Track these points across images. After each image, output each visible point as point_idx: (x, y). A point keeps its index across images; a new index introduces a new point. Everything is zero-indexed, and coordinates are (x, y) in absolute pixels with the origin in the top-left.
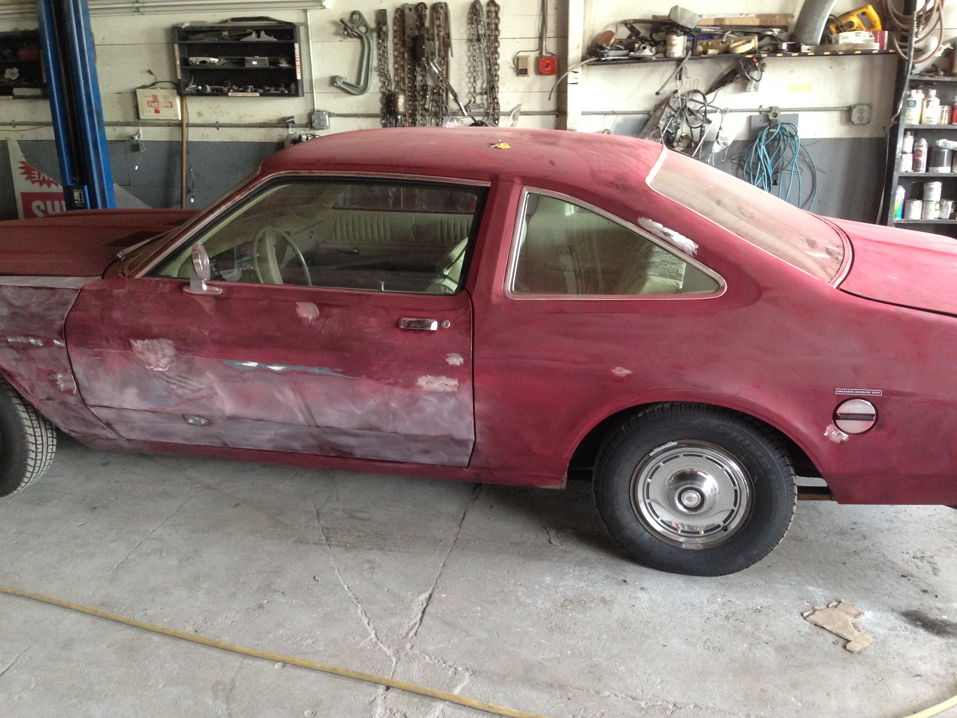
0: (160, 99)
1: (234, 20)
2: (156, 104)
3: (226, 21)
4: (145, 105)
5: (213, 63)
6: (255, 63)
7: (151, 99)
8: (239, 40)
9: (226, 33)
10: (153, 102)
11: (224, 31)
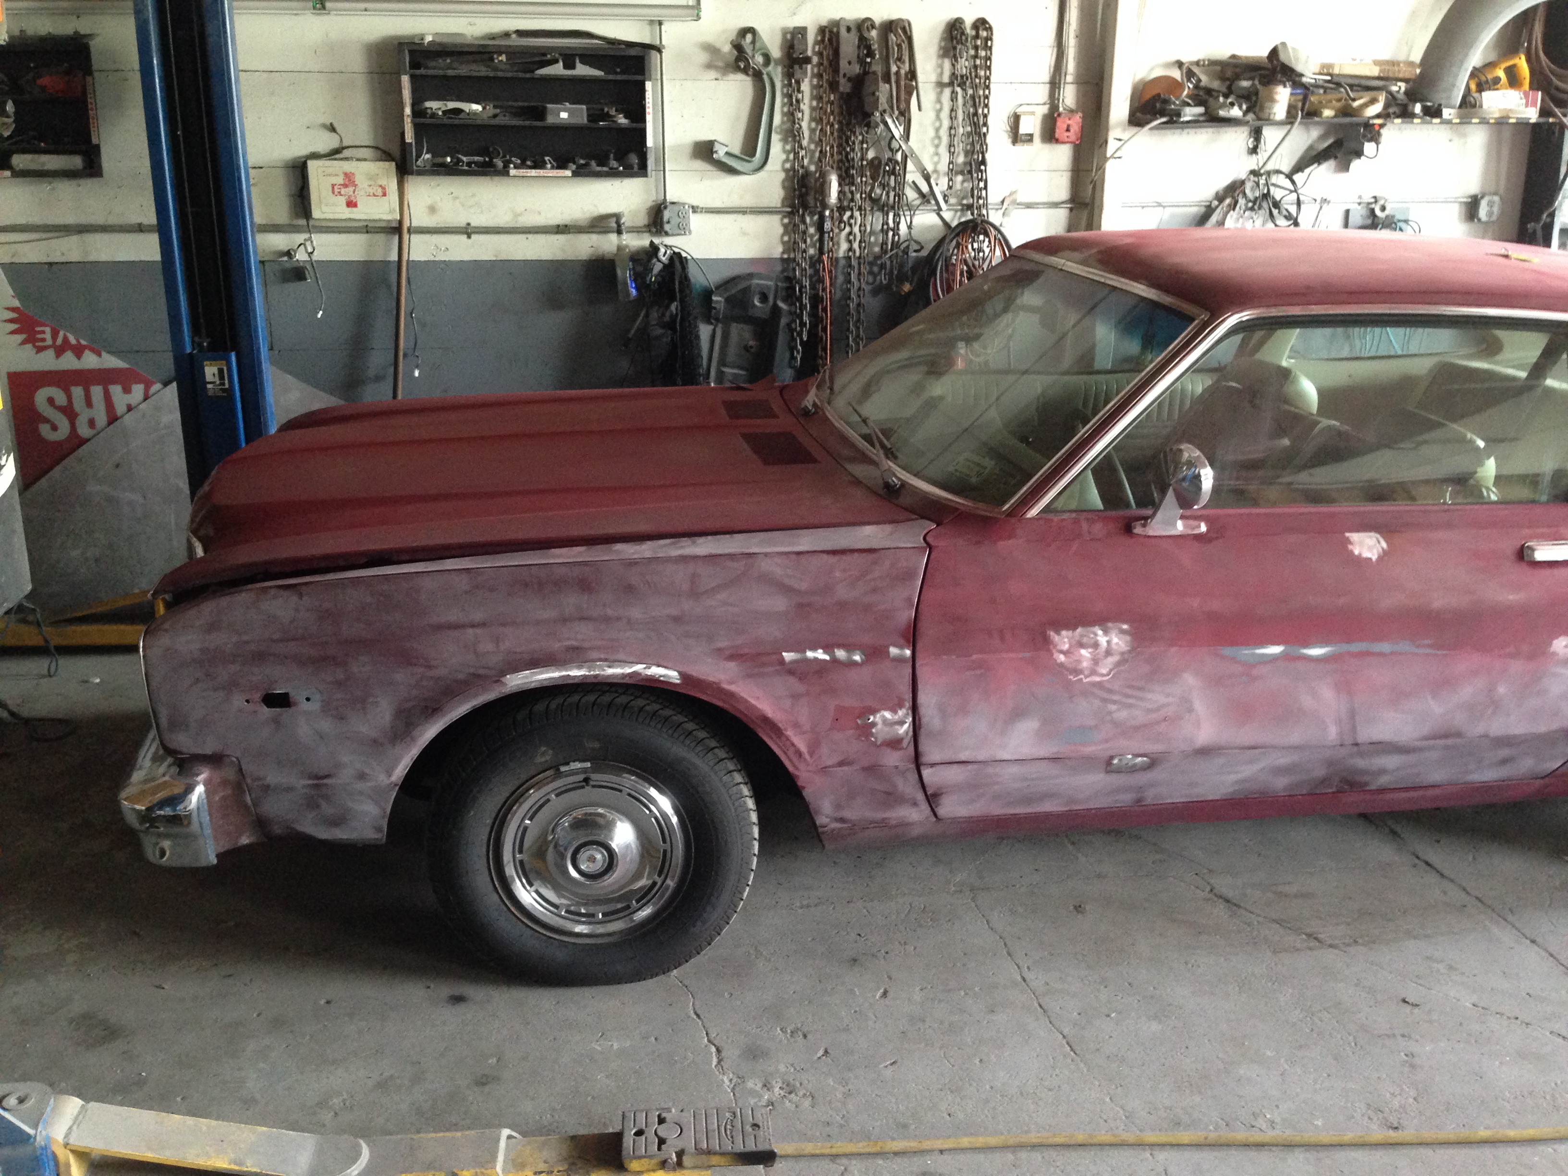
0: (358, 179)
1: (521, 33)
2: (350, 190)
3: (507, 35)
4: (326, 191)
5: (475, 113)
6: (564, 115)
7: (340, 180)
8: (533, 71)
9: (503, 58)
10: (345, 186)
11: (500, 53)
